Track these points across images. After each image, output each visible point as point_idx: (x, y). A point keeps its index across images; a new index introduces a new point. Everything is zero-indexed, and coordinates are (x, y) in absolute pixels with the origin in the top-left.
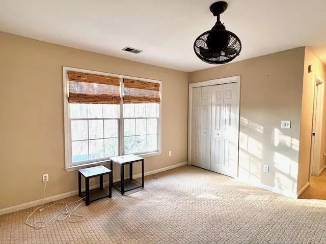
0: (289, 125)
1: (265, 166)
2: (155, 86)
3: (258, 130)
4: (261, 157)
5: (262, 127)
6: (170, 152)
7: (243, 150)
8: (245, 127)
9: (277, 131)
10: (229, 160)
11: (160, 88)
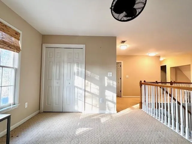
0: (112, 75)
1: (100, 99)
2: (16, 34)
3: (96, 78)
4: (98, 94)
5: (98, 76)
6: (26, 103)
7: (88, 92)
8: (89, 76)
9: (106, 78)
10: (78, 101)
11: (21, 38)
